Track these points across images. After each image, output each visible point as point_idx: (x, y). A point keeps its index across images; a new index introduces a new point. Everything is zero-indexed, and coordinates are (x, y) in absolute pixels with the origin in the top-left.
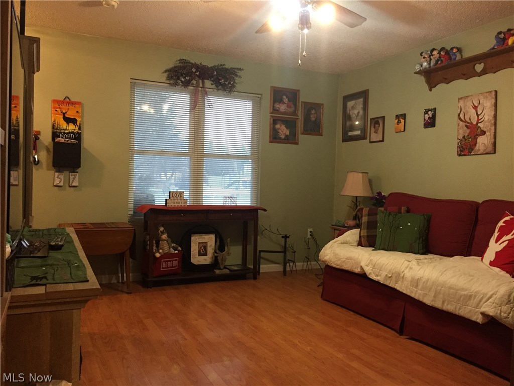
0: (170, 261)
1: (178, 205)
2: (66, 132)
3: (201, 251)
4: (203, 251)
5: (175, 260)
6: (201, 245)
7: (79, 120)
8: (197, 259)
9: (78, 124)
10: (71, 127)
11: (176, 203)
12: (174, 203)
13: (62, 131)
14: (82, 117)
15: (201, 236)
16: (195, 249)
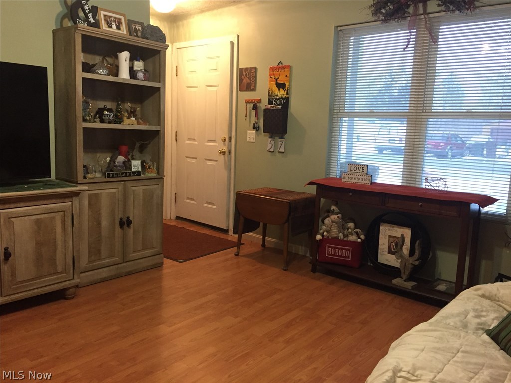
0: (339, 249)
1: (357, 181)
2: (278, 98)
3: (392, 247)
4: (394, 249)
5: (346, 250)
6: (392, 240)
7: (287, 84)
8: (386, 258)
9: (287, 89)
10: (282, 93)
11: (355, 179)
12: (352, 178)
13: (275, 98)
14: (290, 81)
15: (393, 227)
16: (383, 243)
